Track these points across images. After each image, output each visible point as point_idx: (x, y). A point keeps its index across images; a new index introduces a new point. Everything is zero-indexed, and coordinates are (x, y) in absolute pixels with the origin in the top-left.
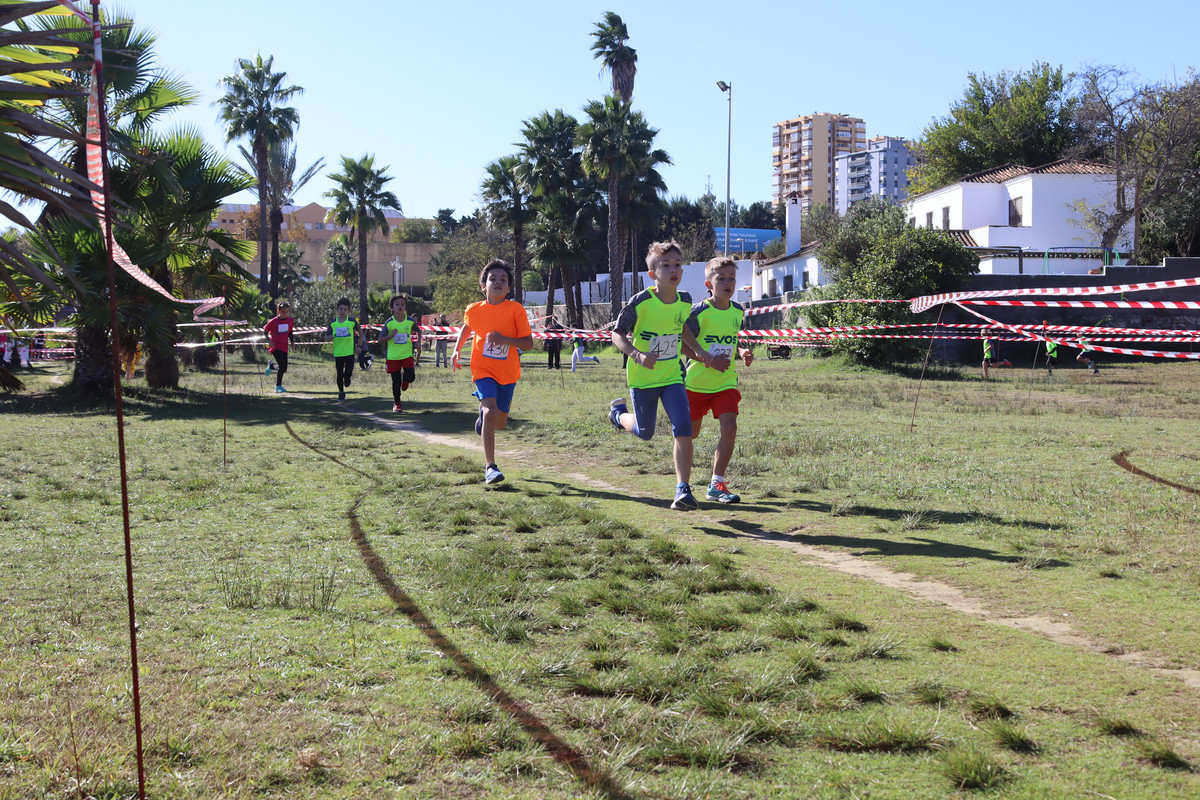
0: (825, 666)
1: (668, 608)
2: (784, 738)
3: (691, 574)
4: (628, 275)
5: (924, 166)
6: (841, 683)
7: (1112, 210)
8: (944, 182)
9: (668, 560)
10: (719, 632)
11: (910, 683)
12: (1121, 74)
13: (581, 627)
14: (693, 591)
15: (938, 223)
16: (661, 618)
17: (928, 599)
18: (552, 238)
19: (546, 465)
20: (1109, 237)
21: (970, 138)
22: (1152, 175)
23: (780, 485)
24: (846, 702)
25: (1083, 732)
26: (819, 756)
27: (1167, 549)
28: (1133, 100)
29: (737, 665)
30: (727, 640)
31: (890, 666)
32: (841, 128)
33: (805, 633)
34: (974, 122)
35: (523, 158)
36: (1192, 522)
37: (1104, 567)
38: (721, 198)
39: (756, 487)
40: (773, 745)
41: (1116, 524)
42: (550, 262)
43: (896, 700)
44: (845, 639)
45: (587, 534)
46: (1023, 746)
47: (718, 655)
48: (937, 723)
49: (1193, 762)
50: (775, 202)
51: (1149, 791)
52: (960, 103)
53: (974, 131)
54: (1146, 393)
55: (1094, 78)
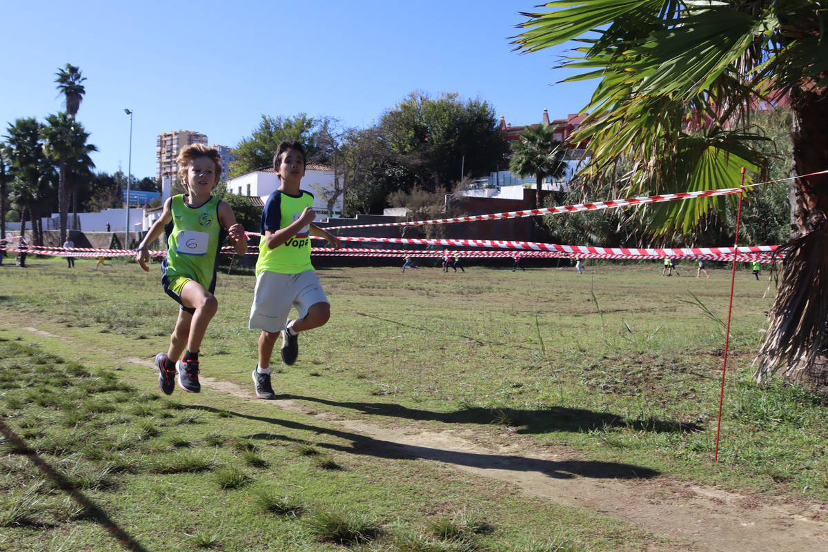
0: (160, 429)
1: (74, 402)
2: (132, 470)
3: (89, 383)
4: (71, 215)
5: (237, 162)
6: (167, 438)
7: (332, 189)
8: (248, 171)
9: (78, 375)
10: (102, 414)
11: (204, 436)
12: (337, 121)
13: (20, 415)
14: (89, 392)
15: (244, 193)
16: (69, 408)
17: (221, 391)
18: (24, 192)
19: (11, 323)
20: (331, 203)
21: (262, 148)
22: (351, 173)
23: (148, 332)
24: (169, 448)
25: (291, 455)
26: (150, 478)
27: (344, 361)
28: (343, 134)
29: (111, 431)
30: (106, 418)
31: (196, 427)
32: (195, 139)
33: (150, 412)
34: (265, 141)
35: (6, 145)
36: (358, 347)
37: (313, 371)
38: (126, 174)
39: (134, 333)
40: (126, 474)
41: (321, 348)
42: (23, 205)
43: (197, 445)
44: (173, 414)
45: (31, 362)
46: (259, 464)
47: (100, 426)
48: (215, 456)
49: (342, 465)
50: (157, 177)
51: (319, 482)
52: (258, 130)
53: (264, 145)
54: (346, 283)
55: (326, 123)
